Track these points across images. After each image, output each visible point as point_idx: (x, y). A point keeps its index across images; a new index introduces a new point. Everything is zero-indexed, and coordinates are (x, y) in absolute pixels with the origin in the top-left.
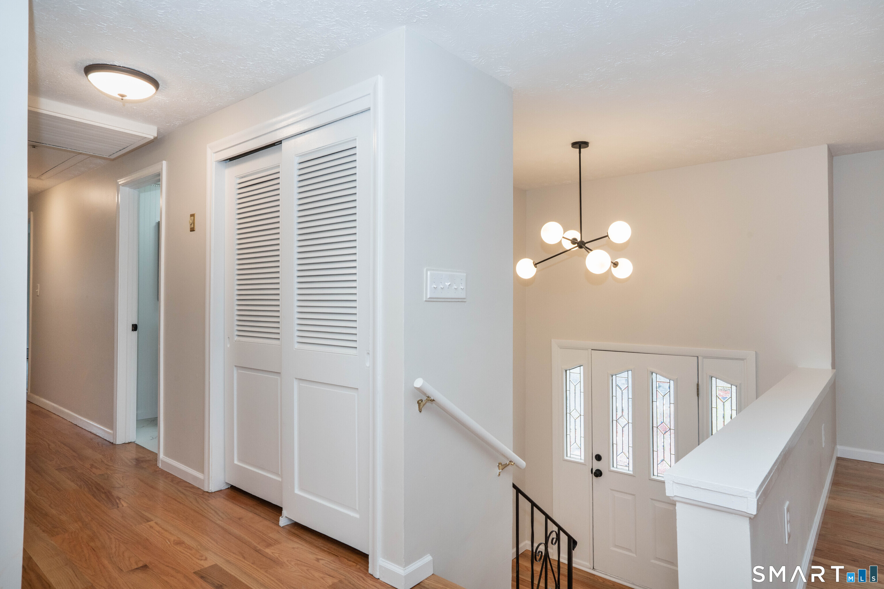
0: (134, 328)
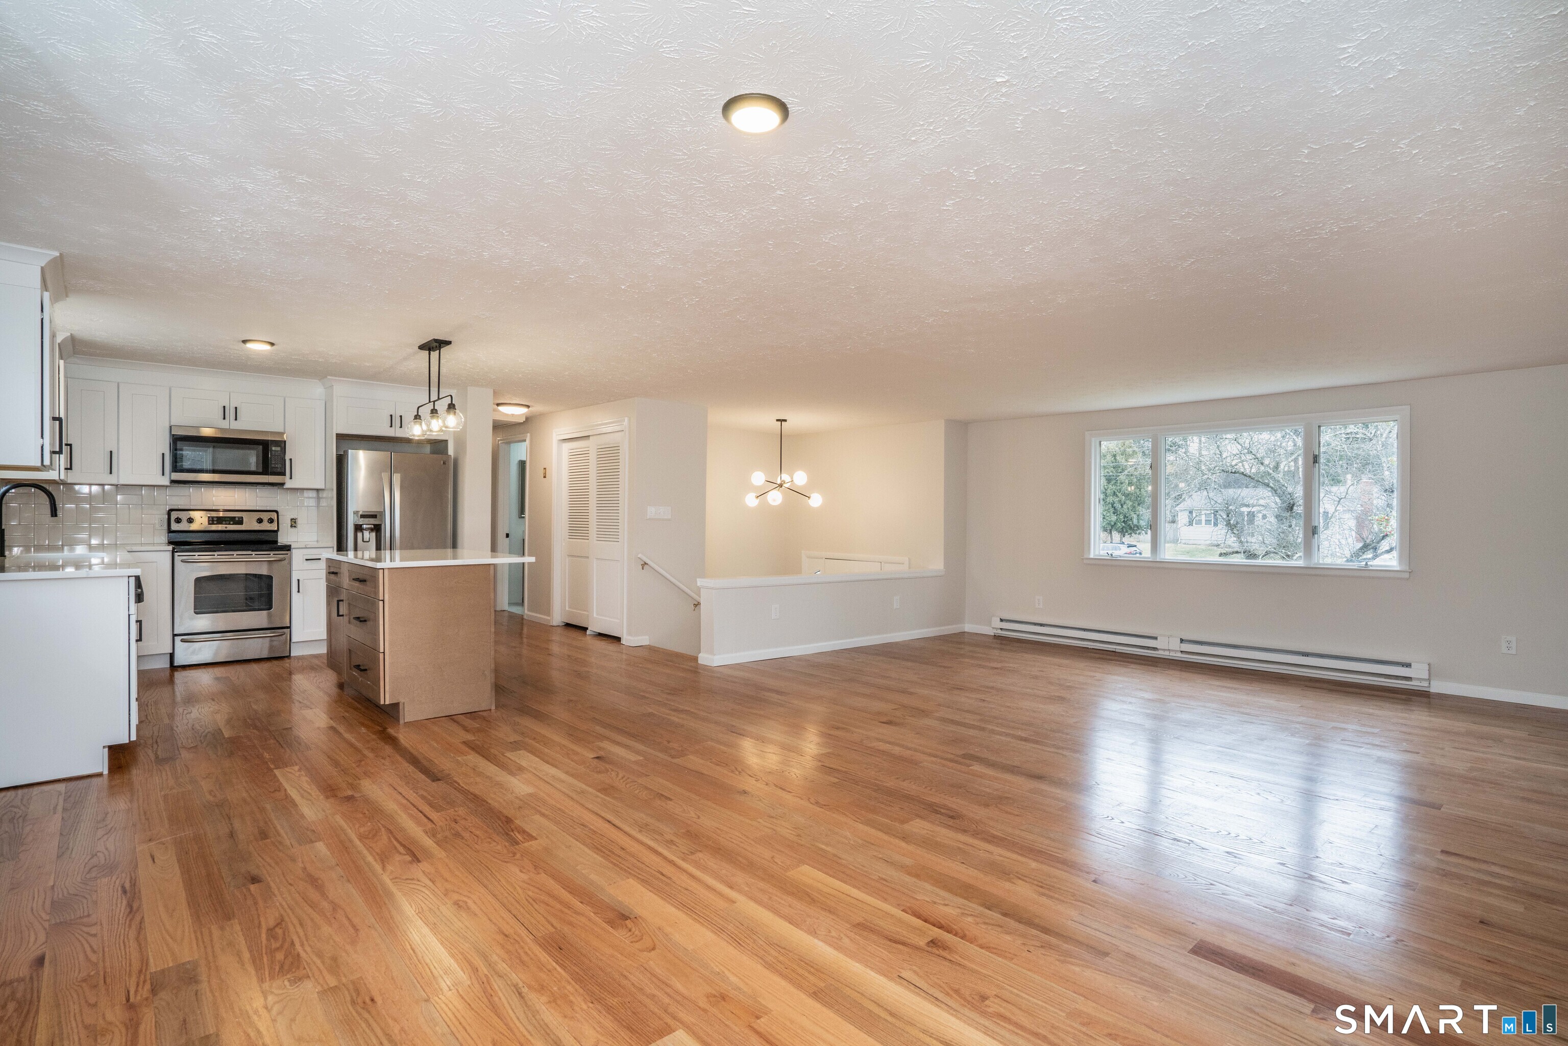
0: (507, 536)
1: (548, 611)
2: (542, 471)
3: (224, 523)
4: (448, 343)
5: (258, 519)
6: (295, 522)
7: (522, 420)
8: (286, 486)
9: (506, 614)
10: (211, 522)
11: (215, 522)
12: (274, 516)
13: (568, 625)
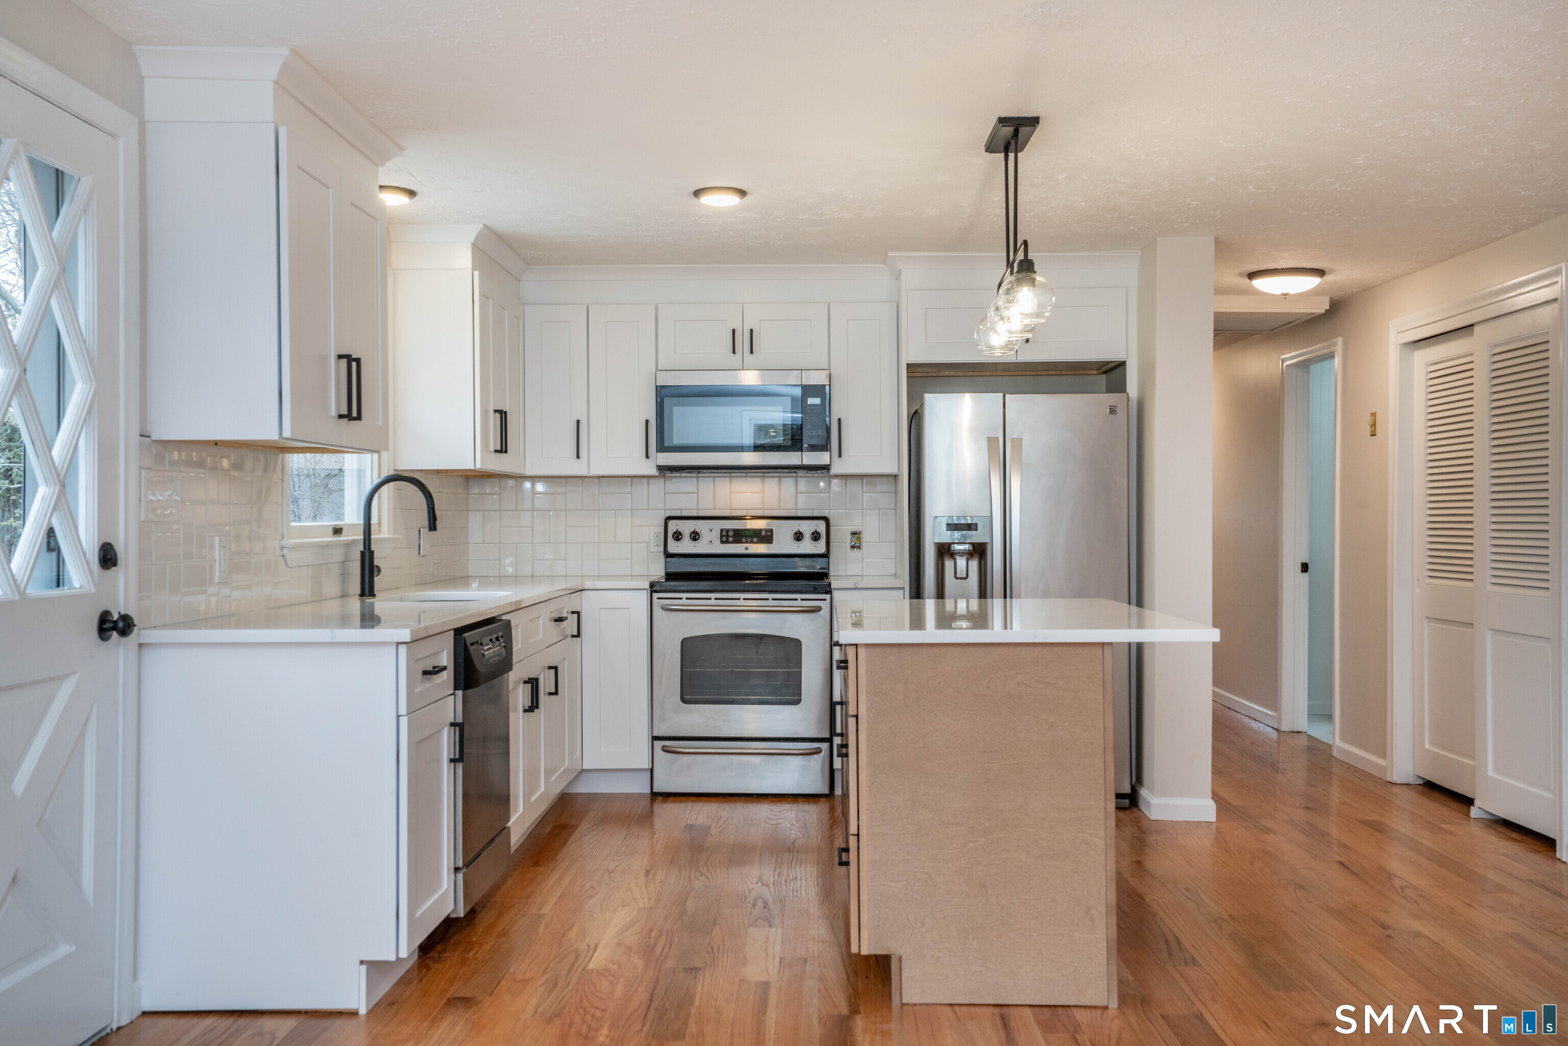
0: (1304, 568)
1: (1382, 749)
2: (1368, 419)
3: (744, 540)
4: (1034, 121)
5: (796, 533)
6: (859, 539)
7: (1321, 306)
8: (834, 470)
9: (1304, 741)
10: (724, 539)
11: (731, 539)
12: (821, 526)
13: (1430, 787)
